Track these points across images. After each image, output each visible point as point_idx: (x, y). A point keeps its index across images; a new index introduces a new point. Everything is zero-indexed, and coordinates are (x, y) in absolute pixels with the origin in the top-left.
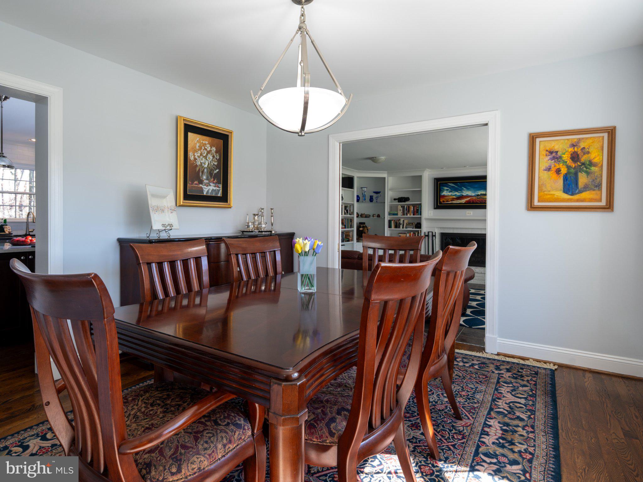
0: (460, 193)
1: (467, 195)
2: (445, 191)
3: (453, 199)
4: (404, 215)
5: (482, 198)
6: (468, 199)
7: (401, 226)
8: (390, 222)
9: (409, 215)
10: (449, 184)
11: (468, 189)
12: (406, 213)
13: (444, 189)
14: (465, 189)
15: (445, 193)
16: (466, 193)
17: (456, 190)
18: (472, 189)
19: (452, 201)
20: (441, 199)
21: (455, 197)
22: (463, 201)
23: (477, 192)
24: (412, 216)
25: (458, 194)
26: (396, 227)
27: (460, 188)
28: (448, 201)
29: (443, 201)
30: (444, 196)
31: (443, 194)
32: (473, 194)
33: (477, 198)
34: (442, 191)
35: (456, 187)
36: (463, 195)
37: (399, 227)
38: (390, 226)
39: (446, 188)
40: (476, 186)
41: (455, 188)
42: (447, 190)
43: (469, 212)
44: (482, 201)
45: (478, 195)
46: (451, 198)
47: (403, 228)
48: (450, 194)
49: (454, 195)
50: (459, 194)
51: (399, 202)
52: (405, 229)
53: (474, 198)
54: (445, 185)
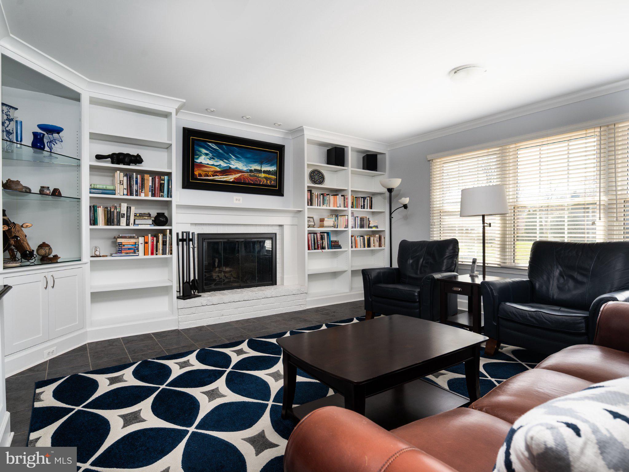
0: (227, 163)
1: (236, 168)
2: (203, 157)
3: (215, 173)
4: (131, 194)
5: (256, 176)
6: (238, 175)
7: (123, 221)
8: (93, 210)
9: (143, 194)
10: (210, 144)
11: (238, 159)
12: (137, 191)
13: (200, 152)
14: (233, 157)
15: (202, 159)
16: (235, 164)
17: (221, 157)
18: (243, 159)
19: (213, 176)
20: (196, 169)
21: (218, 169)
22: (231, 178)
23: (250, 165)
24: (150, 198)
25: (223, 164)
26: (109, 221)
27: (226, 155)
28: (208, 176)
29: (200, 175)
30: (201, 165)
31: (198, 161)
32: (245, 169)
33: (250, 176)
34: (198, 155)
35: (221, 151)
36: (230, 168)
37: (119, 224)
38: (94, 221)
39: (204, 151)
40: (249, 156)
41: (219, 152)
42: (207, 154)
43: (238, 198)
44: (256, 180)
45: (251, 171)
46: (212, 169)
47: (128, 224)
48: (211, 162)
49: (217, 166)
50: (226, 165)
51: (113, 162)
52: (131, 227)
53: (246, 174)
54: (203, 144)
